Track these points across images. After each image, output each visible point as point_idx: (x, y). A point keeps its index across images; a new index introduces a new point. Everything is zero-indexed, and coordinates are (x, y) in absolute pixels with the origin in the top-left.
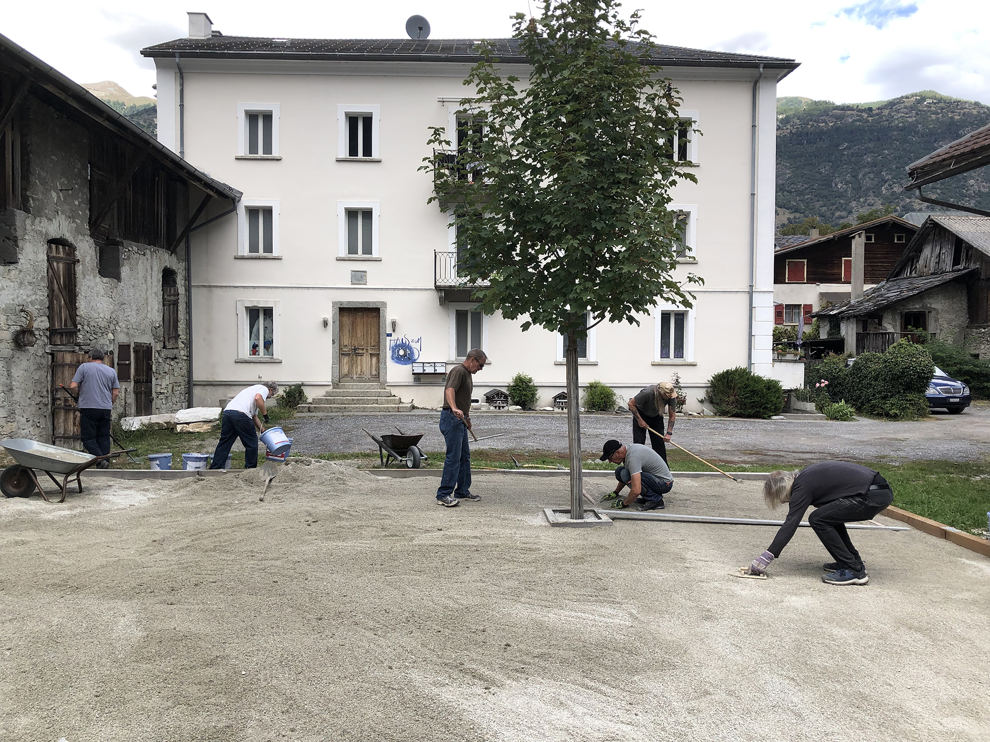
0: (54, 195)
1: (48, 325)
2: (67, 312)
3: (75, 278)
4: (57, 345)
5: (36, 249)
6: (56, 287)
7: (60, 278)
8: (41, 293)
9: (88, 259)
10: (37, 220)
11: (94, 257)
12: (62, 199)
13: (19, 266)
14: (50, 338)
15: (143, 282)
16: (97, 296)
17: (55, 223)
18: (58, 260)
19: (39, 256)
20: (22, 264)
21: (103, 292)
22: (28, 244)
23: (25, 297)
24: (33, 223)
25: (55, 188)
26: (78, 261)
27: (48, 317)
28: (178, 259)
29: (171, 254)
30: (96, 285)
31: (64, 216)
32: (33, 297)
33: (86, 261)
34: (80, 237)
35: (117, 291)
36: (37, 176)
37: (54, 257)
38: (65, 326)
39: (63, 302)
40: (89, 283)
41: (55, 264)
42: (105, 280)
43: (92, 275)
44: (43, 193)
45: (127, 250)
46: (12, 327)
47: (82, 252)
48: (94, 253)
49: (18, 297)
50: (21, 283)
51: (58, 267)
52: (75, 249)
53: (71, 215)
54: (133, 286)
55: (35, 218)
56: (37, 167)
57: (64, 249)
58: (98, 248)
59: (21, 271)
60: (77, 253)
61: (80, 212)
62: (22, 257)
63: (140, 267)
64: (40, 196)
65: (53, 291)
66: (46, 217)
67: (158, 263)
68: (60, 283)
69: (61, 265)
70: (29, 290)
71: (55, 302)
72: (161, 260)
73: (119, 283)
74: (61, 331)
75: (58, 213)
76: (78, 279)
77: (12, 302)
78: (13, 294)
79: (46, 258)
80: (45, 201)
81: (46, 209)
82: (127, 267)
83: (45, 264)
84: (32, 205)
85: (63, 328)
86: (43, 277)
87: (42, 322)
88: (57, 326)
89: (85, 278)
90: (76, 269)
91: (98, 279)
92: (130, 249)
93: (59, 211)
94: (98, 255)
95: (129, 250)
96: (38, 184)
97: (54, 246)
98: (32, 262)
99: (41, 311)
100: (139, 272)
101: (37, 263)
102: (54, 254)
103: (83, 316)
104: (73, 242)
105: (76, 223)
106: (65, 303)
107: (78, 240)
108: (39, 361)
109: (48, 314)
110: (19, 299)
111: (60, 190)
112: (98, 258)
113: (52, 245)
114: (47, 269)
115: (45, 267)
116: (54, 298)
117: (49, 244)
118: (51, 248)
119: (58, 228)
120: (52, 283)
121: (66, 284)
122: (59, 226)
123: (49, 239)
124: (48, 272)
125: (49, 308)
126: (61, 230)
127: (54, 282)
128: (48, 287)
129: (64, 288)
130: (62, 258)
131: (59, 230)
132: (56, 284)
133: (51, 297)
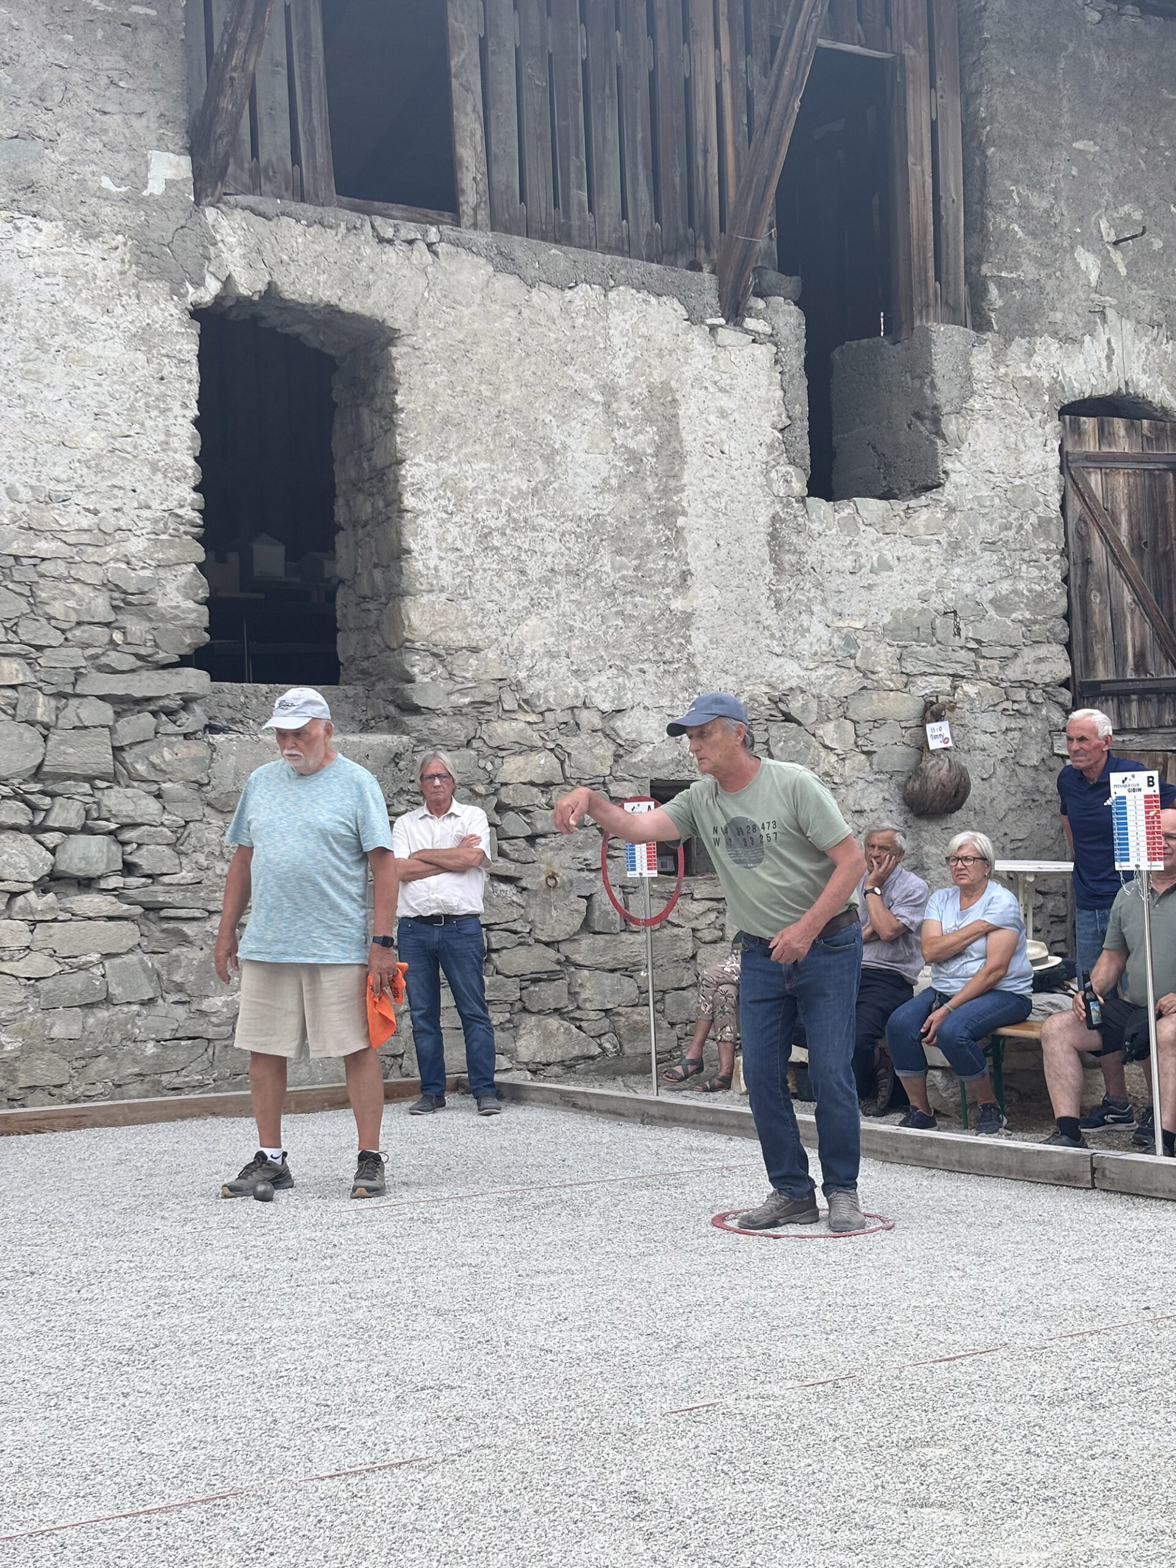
0: (1088, 262)
1: (1062, 668)
2: (1147, 625)
5: (1012, 439)
6: (1098, 549)
7: (1116, 522)
8: (1035, 573)
10: (1019, 345)
12: (1123, 271)
13: (948, 493)
17: (1094, 349)
18: (1105, 462)
19: (1025, 458)
20: (956, 487)
22: (980, 425)
23: (968, 588)
24: (999, 358)
25: (1093, 242)
27: (1068, 646)
31: (1128, 326)
32: (1005, 587)
36: (1012, 211)
37: (1088, 457)
38: (1136, 669)
39: (1128, 597)
41: (1095, 480)
44: (1040, 263)
46: (920, 682)
49: (941, 587)
50: (955, 546)
51: (1108, 491)
53: (1158, 316)
55: (1008, 341)
56: (1016, 182)
57: (1130, 429)
59: (954, 510)
62: (958, 466)
64: (1029, 271)
65: (1087, 562)
66: (1055, 334)
68: (1117, 540)
69: (1120, 481)
70: (987, 565)
71: (1096, 599)
74: (1122, 686)
75: (1104, 319)
77: (919, 605)
78: (921, 581)
79: (1054, 460)
80: (1050, 285)
81: (1053, 309)
83: (1053, 481)
84: (999, 303)
85: (1130, 675)
86: (1043, 524)
87: (1041, 660)
88: (1101, 674)
93: (1108, 311)
96: (1020, 234)
97: (1089, 424)
98: (998, 480)
99: (1036, 628)
101: (1017, 482)
102: (1091, 446)
104: (1172, 402)
106: (1140, 602)
108: (1029, 784)
109: (1064, 636)
110: (949, 594)
111: (1116, 243)
113: (1083, 419)
114: (1058, 496)
115: (1051, 491)
116: (1092, 585)
117: (1067, 417)
118: (1076, 430)
119: (1104, 363)
120: (1081, 538)
121: (1140, 538)
122: (1109, 358)
123: (1066, 402)
124: (1063, 507)
125: (1067, 617)
126: (1114, 368)
127: (1088, 534)
128: (1065, 553)
129: (1132, 551)
130: (1123, 458)
131: (1109, 369)
132: (1098, 541)
133: (1078, 582)
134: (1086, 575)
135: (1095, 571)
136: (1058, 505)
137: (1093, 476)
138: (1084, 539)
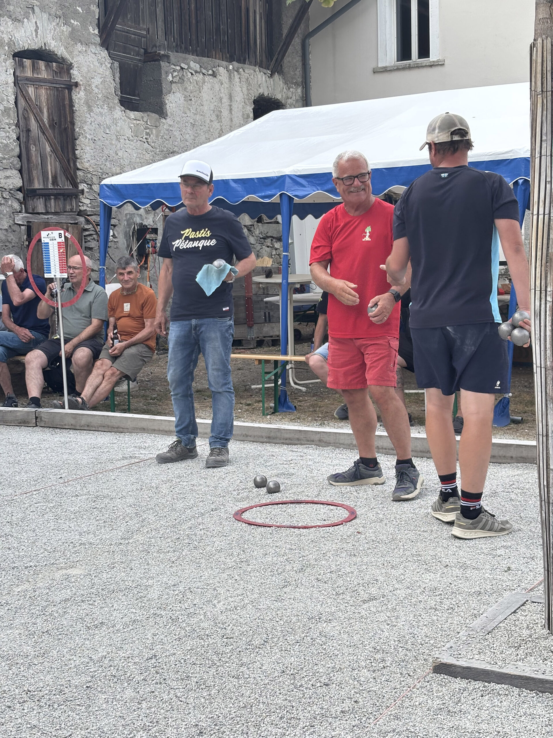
1: (18, 182)
2: (58, 163)
3: (72, 112)
4: (39, 214)
6: (33, 125)
7: (41, 111)
8: (3, 134)
9: (97, 81)
11: (110, 79)
14: (24, 202)
15: (214, 118)
16: (118, 140)
17: (29, 26)
18: (36, 82)
21: (129, 133)
26: (76, 84)
27: (20, 171)
28: (286, 83)
29: (272, 75)
30: (115, 122)
31: (45, 16)
33: (93, 86)
34: (79, 47)
35: (159, 132)
37: (27, 79)
38: (53, 184)
39: (48, 149)
40: (99, 119)
41: (31, 90)
42: (132, 114)
43: (105, 107)
45: (178, 68)
47: (84, 69)
48: (108, 73)
51: (37, 97)
52: (70, 66)
53: (59, 13)
54: (193, 125)
57: (47, 67)
58: (116, 64)
60: (74, 72)
61: (80, 9)
63: (206, 94)
65: (28, 131)
66: (10, 17)
67: (245, 89)
68: (42, 120)
69: (43, 92)
71: (33, 149)
72: (249, 84)
73: (163, 120)
74: (47, 192)
75: (34, 12)
76: (77, 114)
79: (11, 79)
81: (9, 4)
82: (178, 95)
83: (11, 89)
85: (50, 186)
86: (6, 110)
87: (7, 177)
88: (37, 185)
89: (92, 111)
90: (74, 97)
91: (119, 112)
92: (183, 65)
93: (35, 8)
94: (118, 75)
95: (182, 68)
97: (27, 62)
99: (4, 161)
100: (205, 103)
102: (29, 73)
103: (91, 170)
104: (66, 55)
105: (71, 25)
106: (54, 151)
107: (76, 52)
108: (3, 238)
109: (18, 166)
112: (118, 80)
113: (24, 60)
114: (13, 97)
115: (10, 94)
116: (31, 142)
117: (17, 58)
118: (21, 65)
119: (34, 33)
120: (25, 118)
121: (53, 120)
122: (36, 31)
123: (16, 51)
124: (16, 103)
125: (20, 157)
126: (39, 36)
127: (28, 117)
128: (17, 125)
129: (50, 126)
130: (44, 81)
131: (37, 37)
132: (33, 120)
133: (24, 140)
134: (28, 136)
135: (32, 135)
136: (14, 101)
137: (30, 89)
138: (26, 119)
